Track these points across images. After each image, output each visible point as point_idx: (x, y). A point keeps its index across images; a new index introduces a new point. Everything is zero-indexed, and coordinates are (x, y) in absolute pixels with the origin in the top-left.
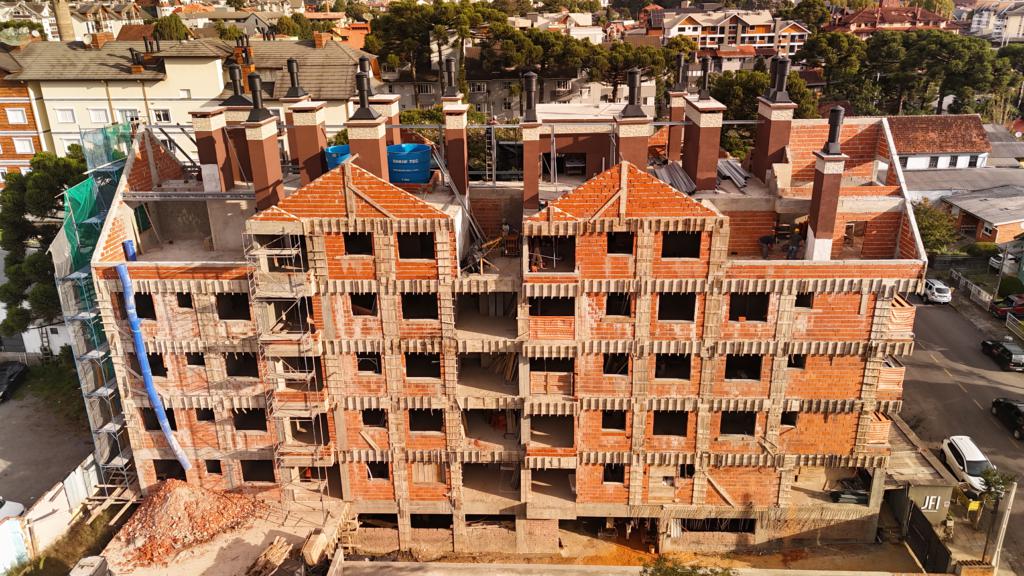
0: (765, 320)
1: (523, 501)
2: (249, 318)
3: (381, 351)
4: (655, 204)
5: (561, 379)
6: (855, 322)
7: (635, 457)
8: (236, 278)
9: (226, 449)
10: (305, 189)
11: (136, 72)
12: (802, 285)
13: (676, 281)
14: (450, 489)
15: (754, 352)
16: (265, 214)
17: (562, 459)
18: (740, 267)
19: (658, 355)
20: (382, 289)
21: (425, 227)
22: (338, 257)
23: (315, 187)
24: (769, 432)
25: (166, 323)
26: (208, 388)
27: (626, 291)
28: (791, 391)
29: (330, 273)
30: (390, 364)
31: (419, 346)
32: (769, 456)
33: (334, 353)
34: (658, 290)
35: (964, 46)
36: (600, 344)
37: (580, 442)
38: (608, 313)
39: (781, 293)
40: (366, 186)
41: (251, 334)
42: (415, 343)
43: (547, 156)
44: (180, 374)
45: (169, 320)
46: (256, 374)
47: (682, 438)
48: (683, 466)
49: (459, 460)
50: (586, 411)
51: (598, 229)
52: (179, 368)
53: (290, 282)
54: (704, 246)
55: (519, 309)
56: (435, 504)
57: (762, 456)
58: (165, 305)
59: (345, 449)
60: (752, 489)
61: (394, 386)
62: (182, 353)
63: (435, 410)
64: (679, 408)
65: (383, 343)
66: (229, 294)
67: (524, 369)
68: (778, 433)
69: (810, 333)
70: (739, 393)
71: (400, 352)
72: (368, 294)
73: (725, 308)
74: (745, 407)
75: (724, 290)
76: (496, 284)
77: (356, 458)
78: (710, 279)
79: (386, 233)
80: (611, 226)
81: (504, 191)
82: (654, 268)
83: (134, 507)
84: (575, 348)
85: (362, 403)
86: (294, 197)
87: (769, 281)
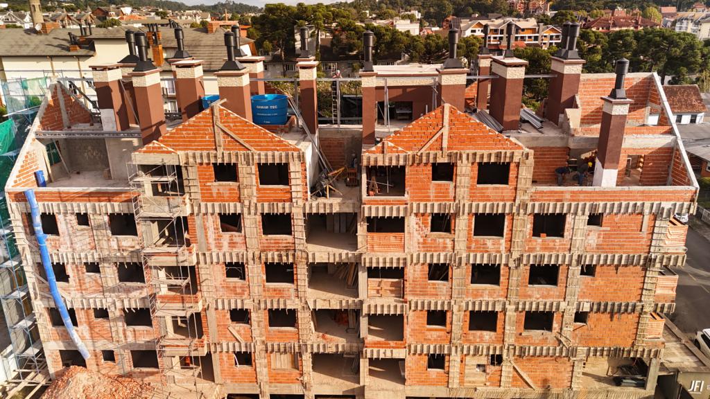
0: (562, 236)
1: (362, 384)
2: (135, 234)
3: (245, 261)
4: (472, 139)
5: (393, 284)
6: (637, 238)
7: (453, 349)
8: (125, 201)
9: (118, 341)
10: (181, 127)
11: (72, 50)
12: (594, 207)
13: (489, 204)
14: (302, 375)
15: (553, 262)
16: (147, 148)
17: (394, 351)
18: (542, 192)
19: (473, 265)
20: (246, 210)
21: (281, 159)
22: (208, 184)
23: (189, 125)
24: (564, 329)
25: (67, 238)
26: (103, 292)
27: (447, 212)
28: (583, 295)
29: (202, 197)
30: (252, 272)
31: (276, 257)
32: (564, 348)
33: (206, 263)
34: (474, 211)
35: (680, 38)
36: (425, 255)
37: (408, 336)
38: (432, 231)
39: (576, 214)
40: (232, 125)
41: (138, 247)
42: (273, 255)
43: (381, 104)
44: (80, 280)
45: (70, 235)
46: (143, 281)
47: (492, 333)
48: (493, 356)
49: (309, 350)
50: (414, 311)
51: (424, 161)
52: (78, 274)
53: (169, 204)
54: (512, 174)
55: (359, 227)
56: (290, 387)
57: (558, 348)
58: (67, 223)
59: (216, 342)
60: (550, 375)
61: (256, 290)
62: (81, 263)
63: (289, 310)
64: (490, 309)
65: (247, 255)
66: (119, 214)
67: (363, 276)
68: (572, 329)
69: (599, 247)
70: (540, 296)
71: (261, 263)
72: (234, 214)
73: (529, 226)
74: (545, 308)
75: (529, 211)
76: (340, 206)
77: (225, 349)
78: (518, 202)
79: (248, 164)
80: (435, 158)
81: (346, 132)
82: (470, 193)
83: (44, 389)
84: (405, 259)
85: (229, 304)
86: (172, 133)
87: (566, 204)
